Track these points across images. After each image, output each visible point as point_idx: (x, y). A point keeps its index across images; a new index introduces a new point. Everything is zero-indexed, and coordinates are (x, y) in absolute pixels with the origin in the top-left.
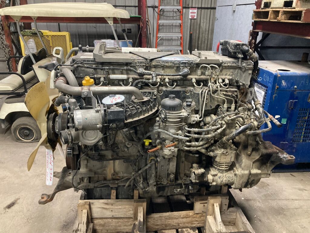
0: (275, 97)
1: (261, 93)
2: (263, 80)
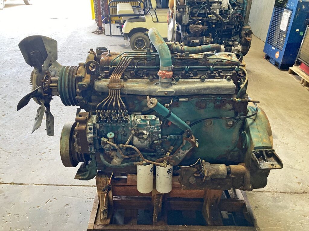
0: (298, 16)
1: (288, 15)
2: (290, 6)
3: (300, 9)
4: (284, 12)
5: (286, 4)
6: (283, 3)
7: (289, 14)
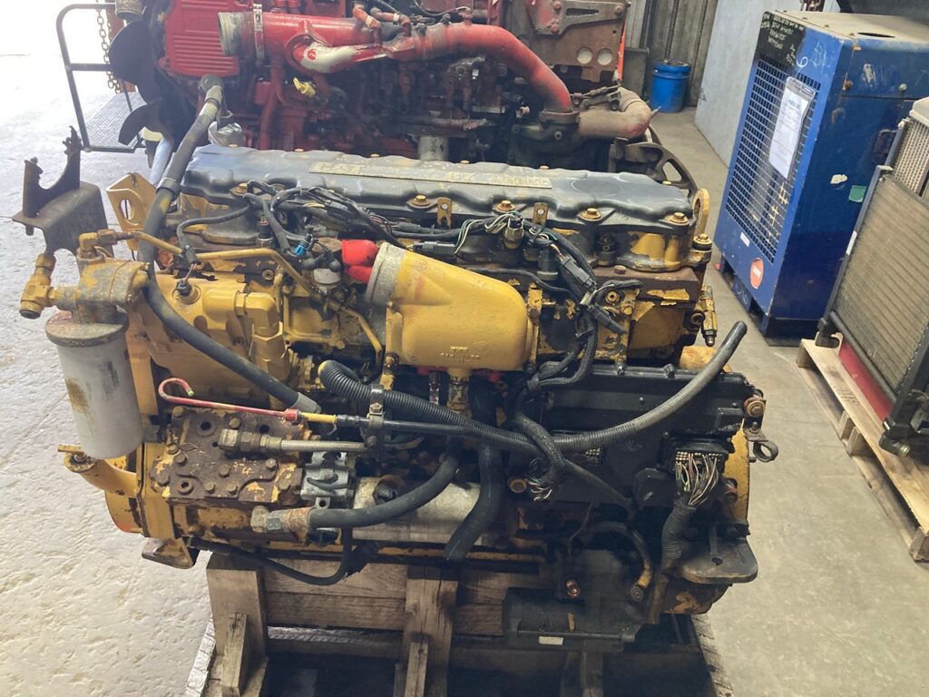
0: (840, 115)
1: (799, 107)
2: (810, 64)
3: (849, 82)
4: (787, 90)
5: (795, 54)
6: (786, 51)
7: (805, 104)
